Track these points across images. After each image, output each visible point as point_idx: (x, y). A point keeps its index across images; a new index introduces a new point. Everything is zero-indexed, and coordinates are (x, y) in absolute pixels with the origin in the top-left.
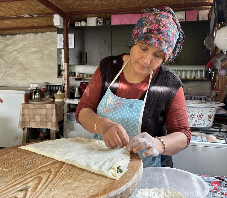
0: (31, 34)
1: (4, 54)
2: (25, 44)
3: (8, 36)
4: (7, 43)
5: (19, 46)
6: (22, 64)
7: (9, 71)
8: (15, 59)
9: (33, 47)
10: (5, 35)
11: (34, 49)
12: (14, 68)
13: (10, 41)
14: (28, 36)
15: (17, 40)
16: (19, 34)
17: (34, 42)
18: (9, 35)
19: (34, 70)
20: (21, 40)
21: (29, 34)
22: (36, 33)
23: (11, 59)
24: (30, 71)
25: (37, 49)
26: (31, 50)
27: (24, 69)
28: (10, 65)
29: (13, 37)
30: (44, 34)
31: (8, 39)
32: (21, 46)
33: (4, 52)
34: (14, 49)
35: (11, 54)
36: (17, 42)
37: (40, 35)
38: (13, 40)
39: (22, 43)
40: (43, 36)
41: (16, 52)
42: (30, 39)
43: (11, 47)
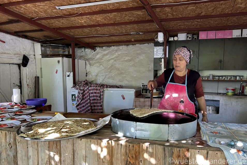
0: (124, 46)
1: (103, 61)
2: (119, 54)
3: (104, 48)
4: (104, 53)
5: (115, 56)
6: (118, 69)
7: (109, 75)
8: (112, 66)
9: (126, 56)
10: (102, 47)
11: (127, 58)
12: (113, 73)
13: (106, 52)
14: (121, 47)
15: (112, 51)
16: (114, 46)
17: (126, 53)
18: (105, 46)
19: (128, 74)
20: (116, 51)
21: (121, 46)
22: (127, 45)
23: (109, 65)
24: (126, 75)
25: (129, 58)
26: (125, 58)
27: (121, 73)
28: (109, 70)
29: (109, 48)
30: (134, 46)
31: (105, 50)
32: (116, 55)
33: (103, 60)
34: (110, 58)
35: (108, 62)
36: (113, 52)
37: (131, 47)
38: (109, 51)
39: (117, 54)
40: (133, 47)
41: (113, 61)
42: (123, 50)
43: (108, 56)
